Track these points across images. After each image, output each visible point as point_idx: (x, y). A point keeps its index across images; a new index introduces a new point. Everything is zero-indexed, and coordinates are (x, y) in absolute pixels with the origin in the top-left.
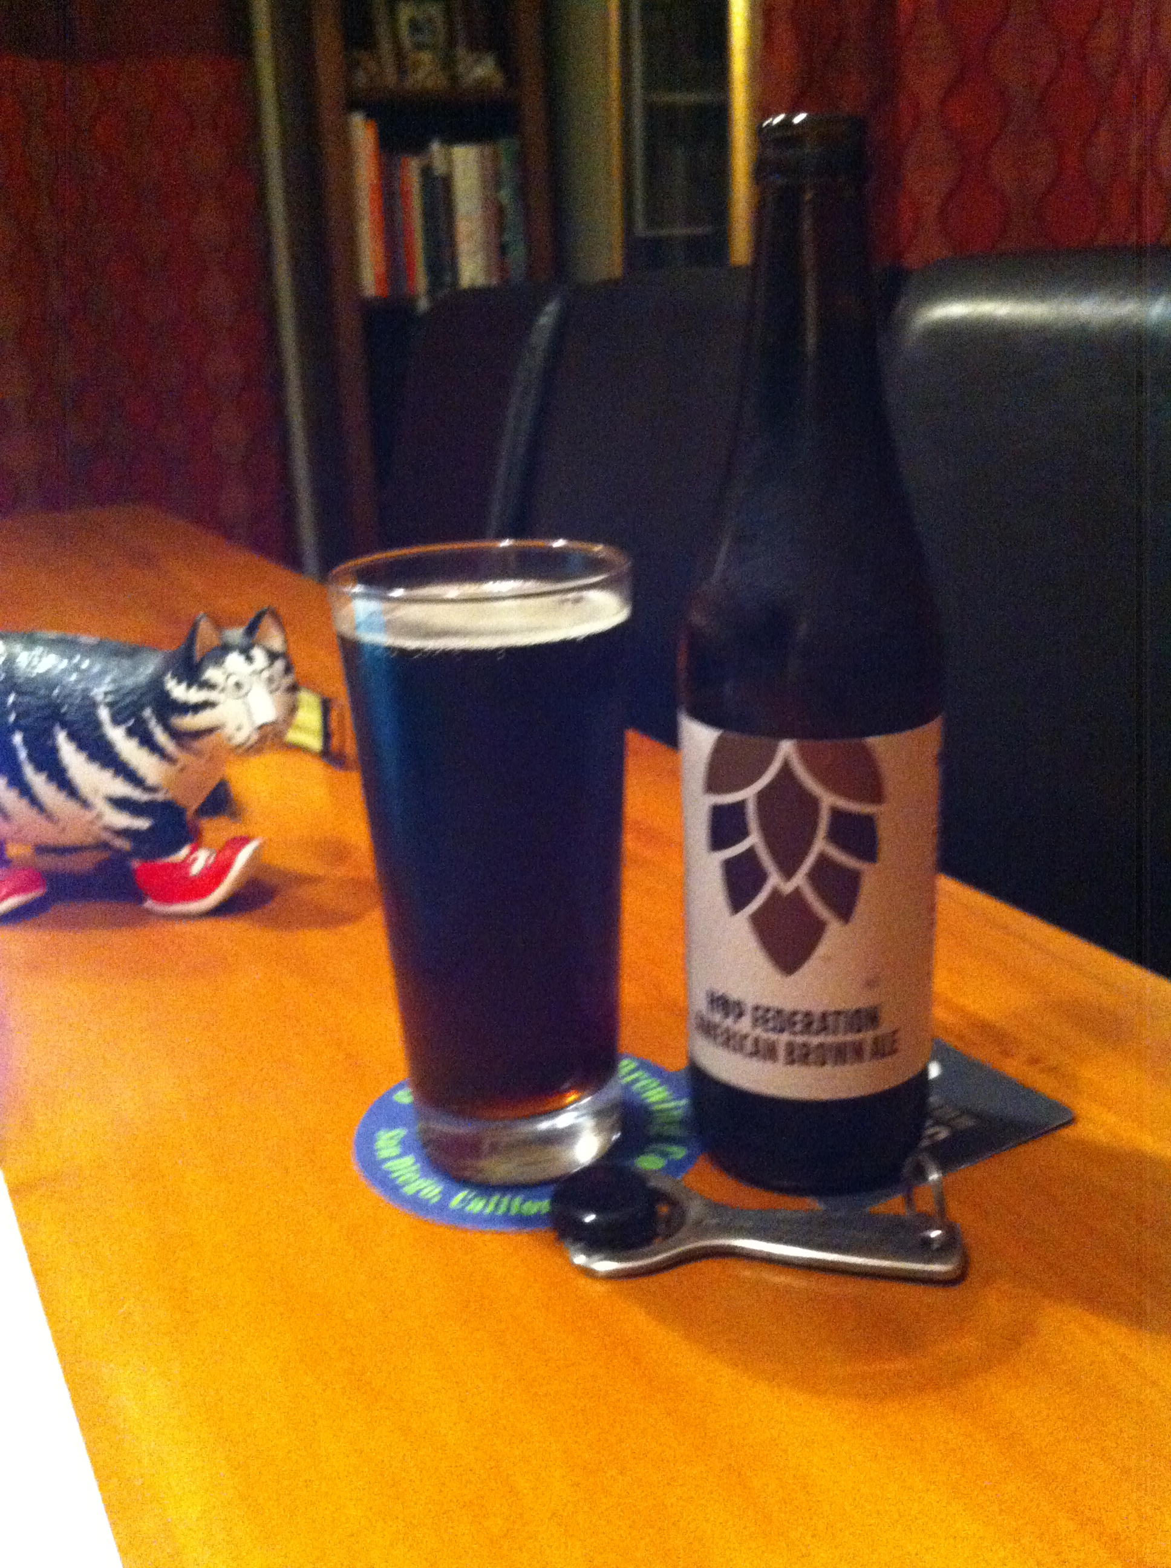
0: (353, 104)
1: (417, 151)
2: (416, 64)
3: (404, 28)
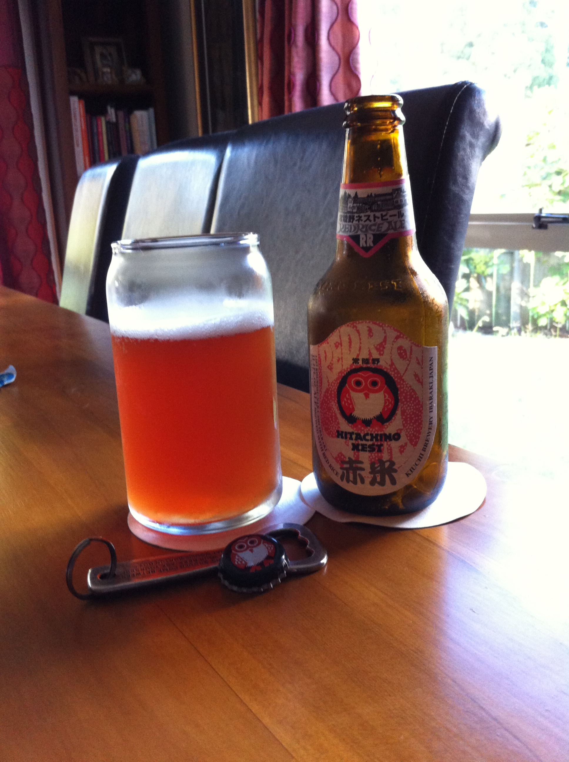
0: (72, 92)
1: (104, 113)
2: (103, 73)
3: (98, 57)
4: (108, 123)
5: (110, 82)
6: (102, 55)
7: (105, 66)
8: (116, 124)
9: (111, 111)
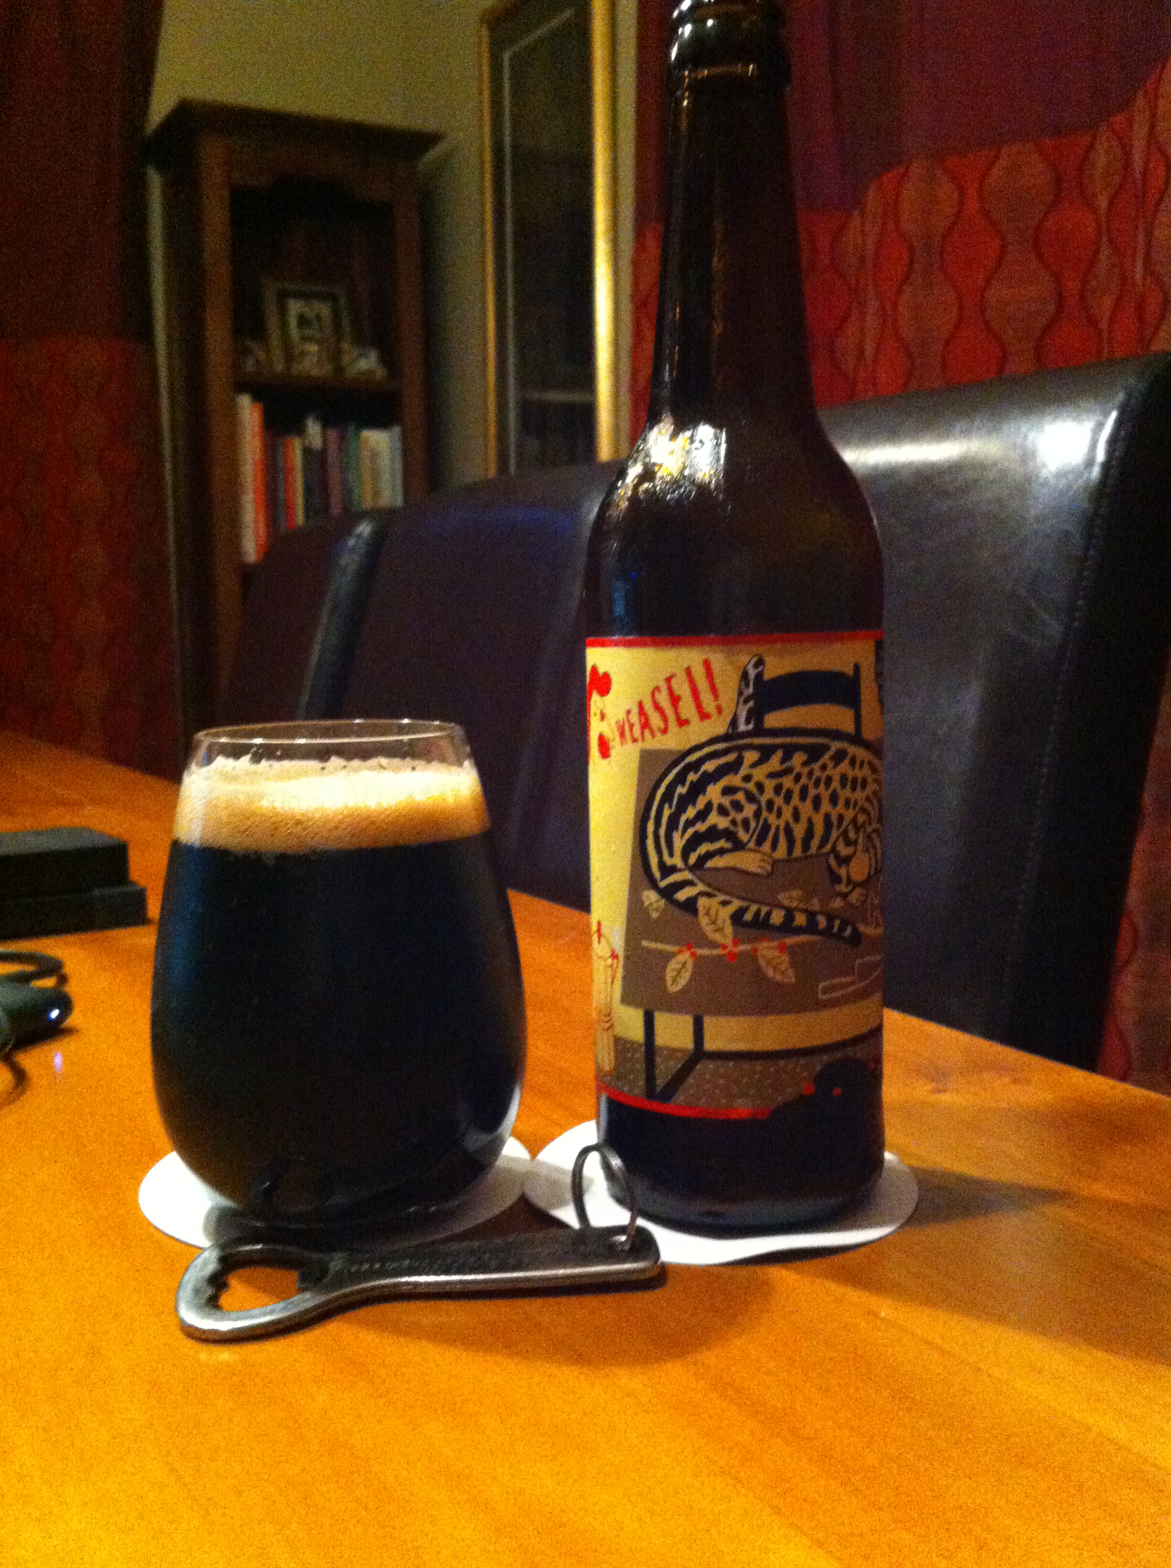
0: (241, 387)
1: (301, 431)
2: (303, 354)
3: (293, 322)
4: (307, 451)
5: (315, 372)
6: (303, 321)
7: (305, 339)
8: (324, 452)
9: (314, 429)
